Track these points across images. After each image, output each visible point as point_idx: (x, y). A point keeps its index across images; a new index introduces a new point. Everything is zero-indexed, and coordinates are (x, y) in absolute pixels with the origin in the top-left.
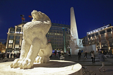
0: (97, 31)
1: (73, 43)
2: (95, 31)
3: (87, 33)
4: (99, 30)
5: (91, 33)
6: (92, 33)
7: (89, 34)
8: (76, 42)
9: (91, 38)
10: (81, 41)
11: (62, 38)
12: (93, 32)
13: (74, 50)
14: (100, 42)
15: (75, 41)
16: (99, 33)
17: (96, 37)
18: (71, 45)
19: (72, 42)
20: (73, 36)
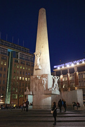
0: (73, 65)
1: (41, 83)
2: (70, 65)
3: (55, 67)
4: (75, 64)
5: (61, 67)
6: (63, 67)
7: (59, 68)
8: (45, 82)
9: (62, 76)
10: (56, 80)
11: (5, 70)
12: (65, 66)
13: (40, 99)
14: (76, 86)
15: (44, 79)
16: (76, 69)
17: (70, 76)
18: (34, 86)
19: (37, 81)
20: (40, 68)
